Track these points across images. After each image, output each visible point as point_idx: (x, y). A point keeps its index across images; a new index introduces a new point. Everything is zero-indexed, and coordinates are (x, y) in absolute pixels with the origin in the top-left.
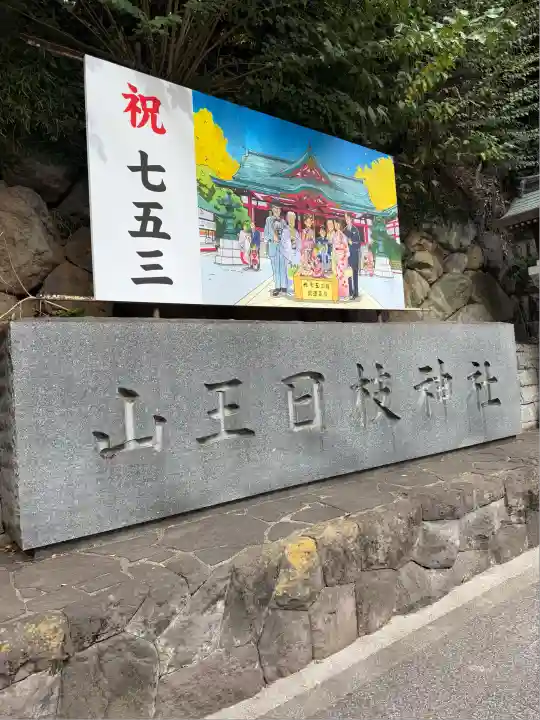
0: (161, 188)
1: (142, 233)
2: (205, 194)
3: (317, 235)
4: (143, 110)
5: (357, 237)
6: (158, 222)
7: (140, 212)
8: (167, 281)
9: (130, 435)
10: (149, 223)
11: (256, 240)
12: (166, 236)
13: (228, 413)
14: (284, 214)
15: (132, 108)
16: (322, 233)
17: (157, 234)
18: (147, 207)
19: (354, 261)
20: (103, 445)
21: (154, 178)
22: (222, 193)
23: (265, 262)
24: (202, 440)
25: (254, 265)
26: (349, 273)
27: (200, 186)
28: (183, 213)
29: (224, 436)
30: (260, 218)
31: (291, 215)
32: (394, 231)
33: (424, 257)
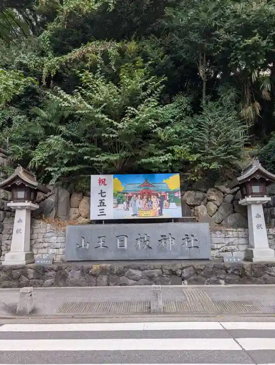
0: (105, 196)
1: (100, 206)
2: (115, 195)
3: (148, 200)
4: (102, 182)
5: (163, 198)
6: (104, 203)
7: (100, 202)
8: (105, 215)
9: (83, 245)
10: (102, 203)
11: (128, 203)
12: (105, 206)
13: (103, 243)
14: (137, 196)
15: (100, 182)
16: (149, 199)
17: (104, 205)
18: (101, 200)
19: (161, 205)
20: (78, 246)
21: (103, 194)
22: (120, 195)
23: (131, 208)
24: (96, 247)
25: (127, 209)
26: (159, 208)
27: (114, 194)
28: (110, 201)
29: (101, 247)
30: (130, 198)
31: (139, 196)
32: (178, 195)
33: (213, 197)
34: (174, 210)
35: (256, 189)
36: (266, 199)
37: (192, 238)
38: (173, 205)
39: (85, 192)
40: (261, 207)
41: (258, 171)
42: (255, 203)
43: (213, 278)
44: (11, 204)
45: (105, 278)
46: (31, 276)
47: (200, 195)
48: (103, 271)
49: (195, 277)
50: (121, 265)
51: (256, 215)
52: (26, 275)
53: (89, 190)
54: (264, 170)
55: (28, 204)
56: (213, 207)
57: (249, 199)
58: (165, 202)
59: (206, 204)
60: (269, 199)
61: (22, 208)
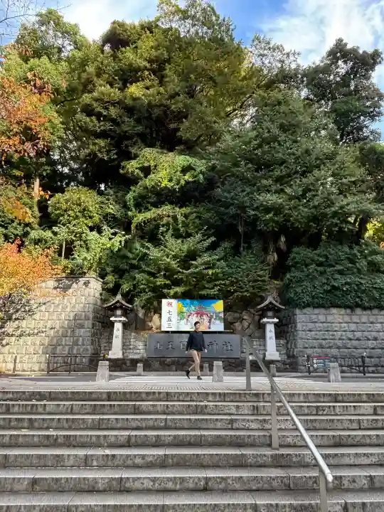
0: (172, 314)
1: (168, 321)
2: (179, 314)
4: (170, 304)
7: (168, 318)
8: (171, 327)
9: (158, 347)
10: (170, 320)
11: (187, 320)
12: (172, 321)
15: (168, 304)
19: (210, 322)
20: (155, 348)
22: (182, 314)
23: (189, 324)
24: (167, 349)
25: (187, 324)
26: (208, 324)
28: (175, 318)
29: (170, 349)
30: (189, 316)
32: (222, 315)
33: (245, 317)
34: (218, 326)
35: (270, 314)
36: (276, 320)
37: (229, 345)
38: (218, 322)
39: (158, 310)
40: (273, 325)
41: (271, 303)
42: (269, 322)
43: (240, 368)
44: (112, 319)
45: (174, 368)
46: (128, 364)
47: (237, 315)
48: (173, 363)
49: (229, 367)
50: (184, 360)
51: (270, 331)
52: (125, 364)
53: (161, 309)
54: (274, 302)
55: (123, 319)
56: (246, 324)
57: (265, 320)
58: (213, 320)
59: (241, 322)
60: (278, 320)
61: (120, 321)
